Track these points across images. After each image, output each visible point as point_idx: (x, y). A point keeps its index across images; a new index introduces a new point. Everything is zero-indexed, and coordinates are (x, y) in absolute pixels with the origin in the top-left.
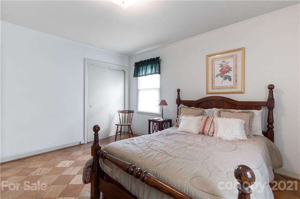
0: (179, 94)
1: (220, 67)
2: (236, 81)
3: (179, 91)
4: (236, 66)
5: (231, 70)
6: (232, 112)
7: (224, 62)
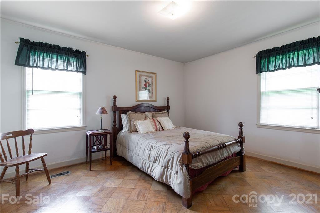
0: (115, 101)
1: (145, 82)
2: (153, 93)
3: (115, 98)
4: (153, 84)
5: (150, 86)
6: (160, 113)
7: (146, 79)
